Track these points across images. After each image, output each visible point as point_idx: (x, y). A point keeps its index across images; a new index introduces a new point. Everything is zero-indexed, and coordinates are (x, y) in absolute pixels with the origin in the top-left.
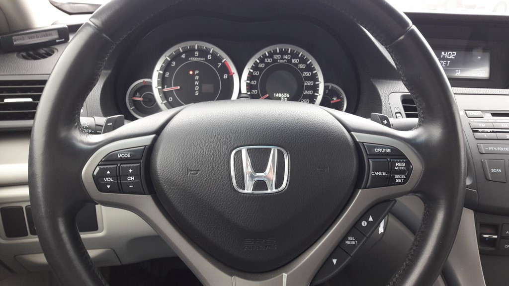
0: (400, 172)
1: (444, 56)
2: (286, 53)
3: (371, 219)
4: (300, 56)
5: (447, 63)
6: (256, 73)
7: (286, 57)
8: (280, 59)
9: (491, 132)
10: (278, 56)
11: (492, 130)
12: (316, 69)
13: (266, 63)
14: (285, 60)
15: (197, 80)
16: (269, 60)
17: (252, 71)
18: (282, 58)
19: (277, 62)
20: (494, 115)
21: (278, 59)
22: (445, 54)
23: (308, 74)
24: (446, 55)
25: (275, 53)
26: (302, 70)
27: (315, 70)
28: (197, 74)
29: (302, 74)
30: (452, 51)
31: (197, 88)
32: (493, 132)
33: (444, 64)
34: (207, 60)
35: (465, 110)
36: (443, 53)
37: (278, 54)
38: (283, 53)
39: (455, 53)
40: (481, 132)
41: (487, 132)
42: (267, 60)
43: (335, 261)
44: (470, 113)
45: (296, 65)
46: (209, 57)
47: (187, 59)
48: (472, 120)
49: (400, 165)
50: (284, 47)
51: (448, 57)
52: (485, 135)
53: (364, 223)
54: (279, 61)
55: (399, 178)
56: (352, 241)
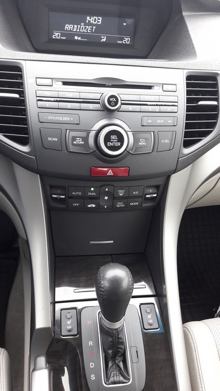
1: (89, 21)
5: (92, 28)
9: (54, 101)
11: (55, 99)
20: (65, 83)
22: (90, 18)
24: (91, 20)
30: (98, 16)
32: (57, 101)
33: (89, 29)
35: (37, 78)
36: (88, 18)
39: (101, 18)
40: (45, 101)
41: (51, 101)
44: (40, 81)
48: (40, 88)
51: (94, 23)
52: (48, 104)
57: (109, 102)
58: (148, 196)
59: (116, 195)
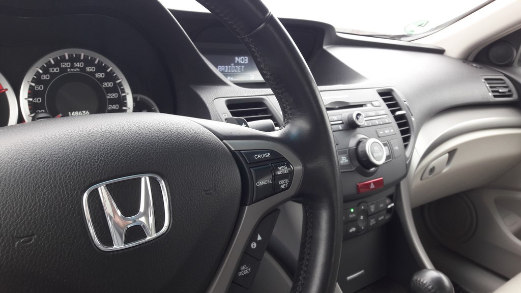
0: (284, 176)
1: (238, 61)
2: (77, 59)
3: (259, 238)
4: (96, 62)
5: (242, 68)
6: (40, 88)
7: (78, 65)
8: (70, 68)
10: (66, 64)
12: (120, 78)
13: (51, 74)
14: (77, 69)
16: (56, 70)
17: (33, 84)
18: (72, 67)
19: (67, 71)
21: (67, 68)
22: (238, 59)
23: (110, 85)
25: (63, 59)
27: (118, 79)
29: (102, 85)
30: (244, 56)
33: (239, 69)
37: (67, 61)
38: (73, 59)
39: (247, 58)
42: (53, 70)
45: (93, 74)
50: (74, 51)
51: (242, 62)
53: (254, 245)
54: (69, 70)
55: (283, 183)
56: (245, 270)
57: (357, 119)
58: (389, 207)
59: (369, 213)
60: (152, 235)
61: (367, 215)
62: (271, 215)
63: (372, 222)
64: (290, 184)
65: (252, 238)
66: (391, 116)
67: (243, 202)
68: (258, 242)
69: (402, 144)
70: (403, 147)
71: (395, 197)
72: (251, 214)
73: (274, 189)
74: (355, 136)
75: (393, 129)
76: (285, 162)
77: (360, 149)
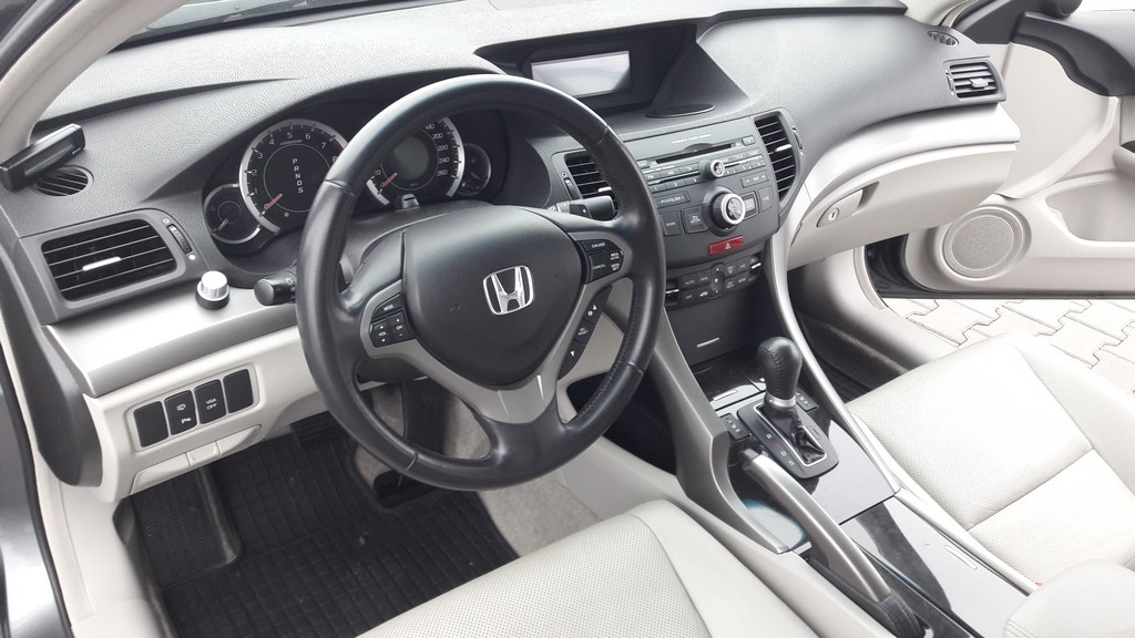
0: (615, 261)
3: (595, 308)
9: (660, 183)
11: (659, 180)
12: (451, 129)
15: (297, 172)
20: (659, 161)
23: (438, 136)
26: (432, 132)
27: (449, 131)
28: (296, 164)
29: (433, 137)
31: (299, 183)
32: (662, 182)
34: (305, 141)
40: (653, 185)
41: (657, 184)
43: (573, 353)
46: (308, 137)
47: (277, 145)
49: (614, 256)
52: (655, 188)
53: (590, 313)
55: (615, 267)
56: (583, 331)
57: (715, 169)
58: (754, 267)
59: (726, 275)
60: (522, 305)
61: (723, 277)
62: (607, 289)
63: (730, 285)
64: (620, 267)
65: (590, 308)
66: (766, 155)
67: (583, 282)
68: (594, 311)
69: (776, 191)
70: (776, 195)
71: (764, 255)
72: (587, 291)
73: (608, 271)
74: (713, 189)
75: (768, 175)
76: (617, 249)
77: (715, 206)
